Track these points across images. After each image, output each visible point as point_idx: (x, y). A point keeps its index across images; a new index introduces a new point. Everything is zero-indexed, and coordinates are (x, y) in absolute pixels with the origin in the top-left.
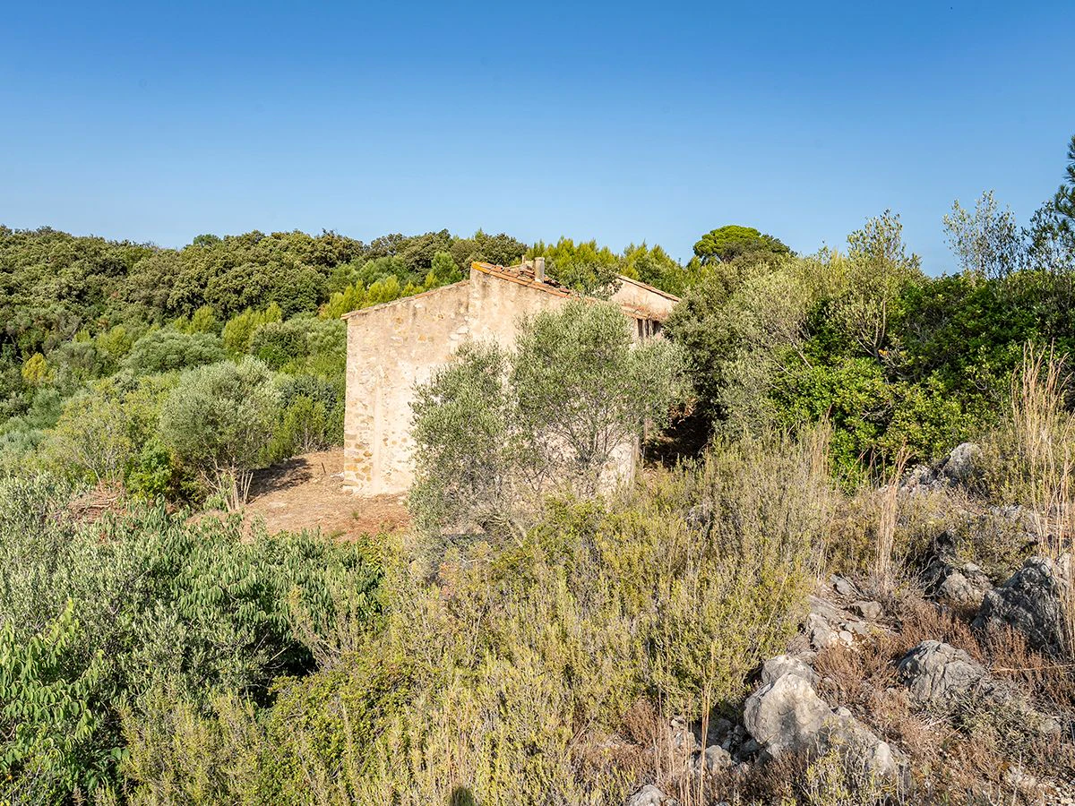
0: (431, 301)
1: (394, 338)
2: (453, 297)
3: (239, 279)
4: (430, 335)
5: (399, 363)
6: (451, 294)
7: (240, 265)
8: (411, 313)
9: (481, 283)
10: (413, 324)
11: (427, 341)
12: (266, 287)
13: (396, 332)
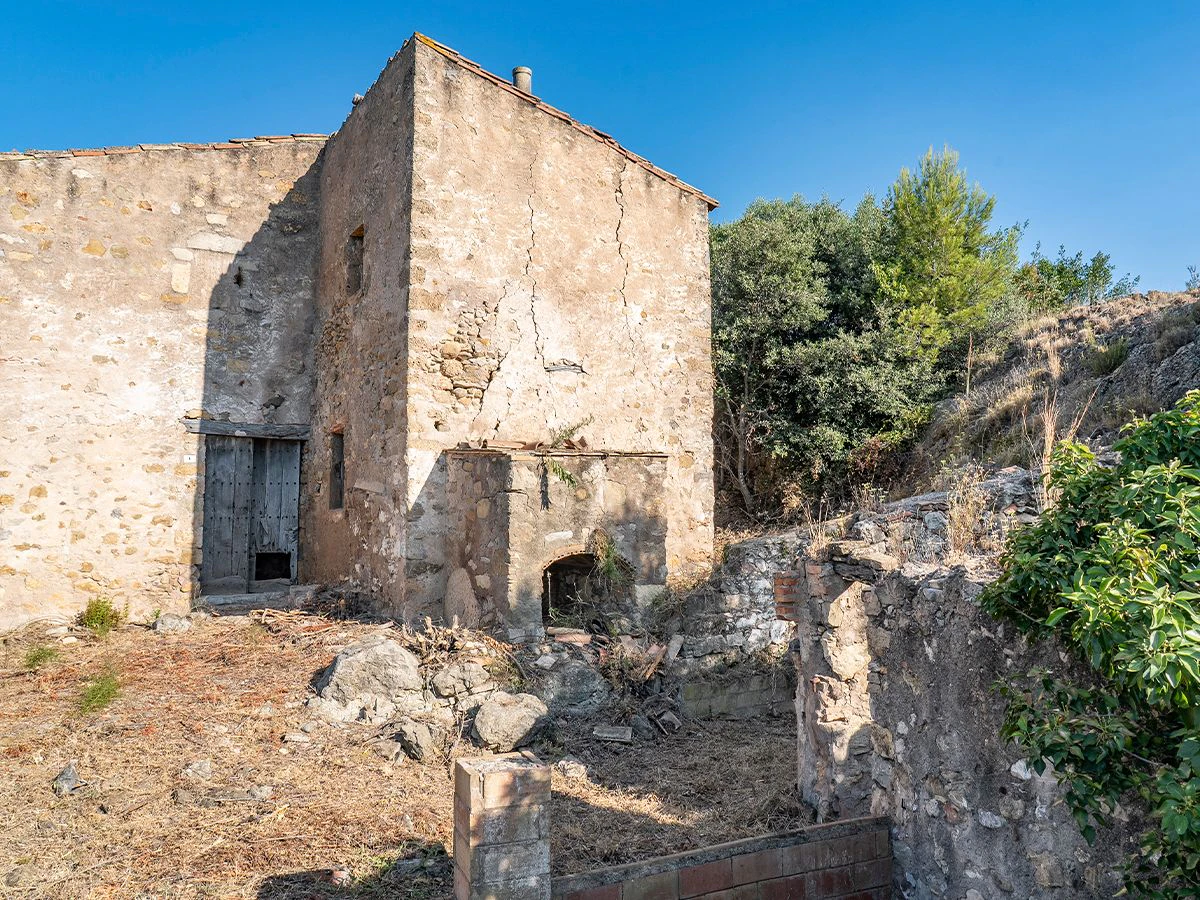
0: (118, 167)
1: (10, 239)
2: (175, 169)
4: (117, 244)
5: (25, 302)
6: (169, 160)
8: (62, 186)
9: (440, 78)
10: (67, 210)
11: (108, 255)
13: (17, 224)
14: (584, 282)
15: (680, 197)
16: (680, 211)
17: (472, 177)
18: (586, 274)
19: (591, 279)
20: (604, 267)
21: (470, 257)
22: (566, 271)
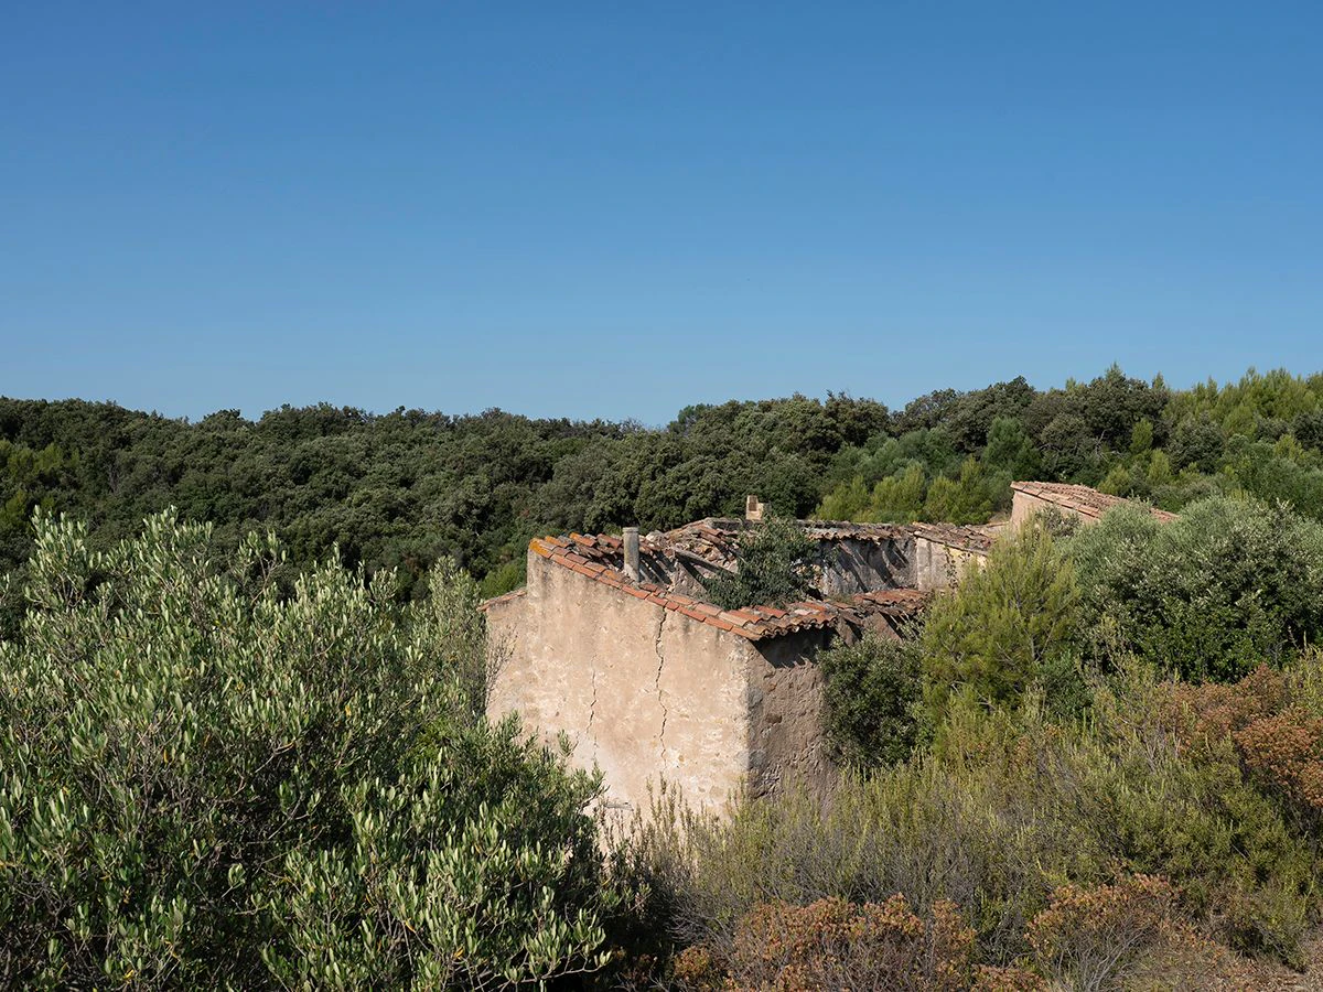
3: (683, 482)
7: (688, 459)
9: (541, 573)
12: (723, 492)
14: (631, 730)
15: (718, 636)
16: (718, 650)
17: (558, 649)
18: (633, 723)
19: (637, 728)
20: (647, 716)
21: (558, 714)
22: (619, 721)
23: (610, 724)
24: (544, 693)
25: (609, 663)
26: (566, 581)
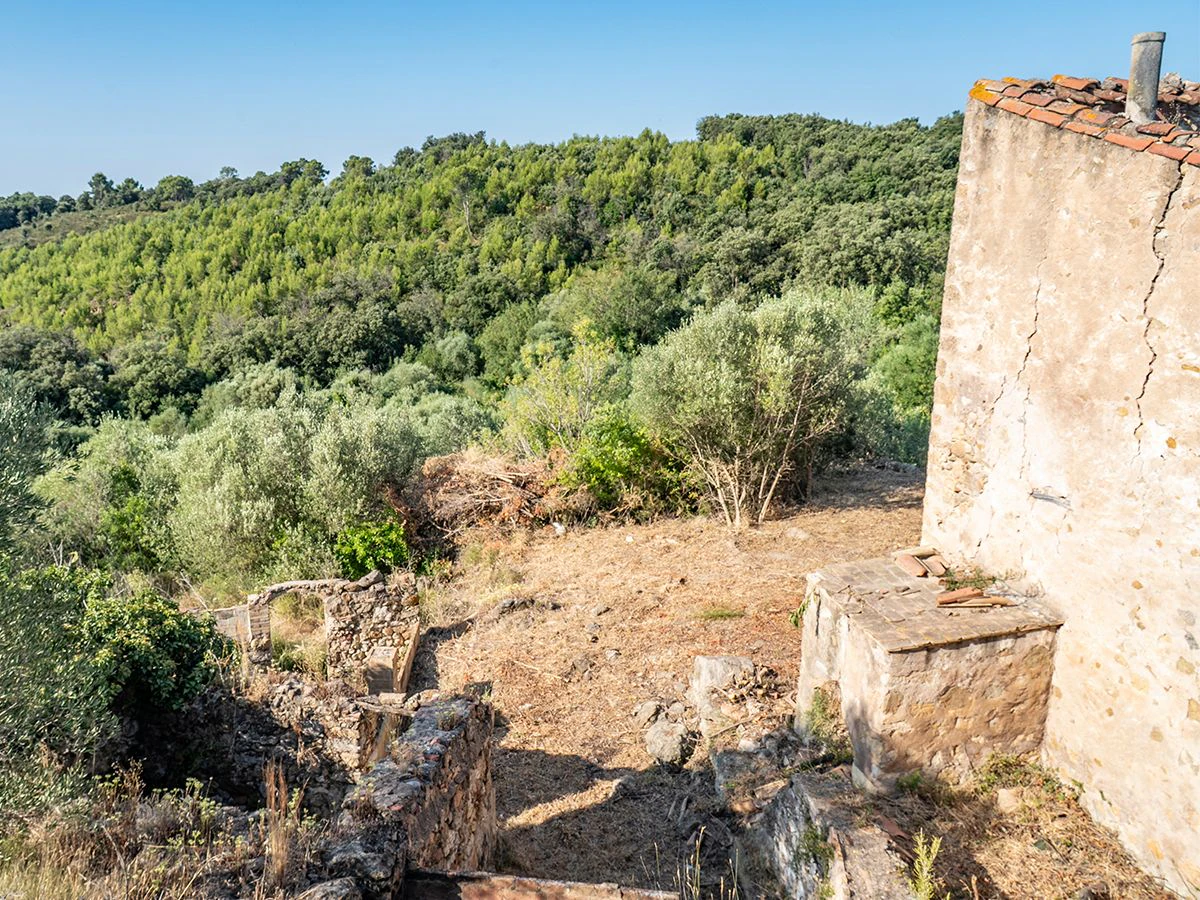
9: (980, 133)
14: (1086, 382)
17: (992, 250)
18: (1092, 372)
19: (1096, 380)
20: (1118, 362)
21: (980, 348)
22: (1069, 366)
23: (1054, 370)
24: (966, 316)
25: (1066, 269)
26: (1015, 138)
